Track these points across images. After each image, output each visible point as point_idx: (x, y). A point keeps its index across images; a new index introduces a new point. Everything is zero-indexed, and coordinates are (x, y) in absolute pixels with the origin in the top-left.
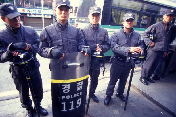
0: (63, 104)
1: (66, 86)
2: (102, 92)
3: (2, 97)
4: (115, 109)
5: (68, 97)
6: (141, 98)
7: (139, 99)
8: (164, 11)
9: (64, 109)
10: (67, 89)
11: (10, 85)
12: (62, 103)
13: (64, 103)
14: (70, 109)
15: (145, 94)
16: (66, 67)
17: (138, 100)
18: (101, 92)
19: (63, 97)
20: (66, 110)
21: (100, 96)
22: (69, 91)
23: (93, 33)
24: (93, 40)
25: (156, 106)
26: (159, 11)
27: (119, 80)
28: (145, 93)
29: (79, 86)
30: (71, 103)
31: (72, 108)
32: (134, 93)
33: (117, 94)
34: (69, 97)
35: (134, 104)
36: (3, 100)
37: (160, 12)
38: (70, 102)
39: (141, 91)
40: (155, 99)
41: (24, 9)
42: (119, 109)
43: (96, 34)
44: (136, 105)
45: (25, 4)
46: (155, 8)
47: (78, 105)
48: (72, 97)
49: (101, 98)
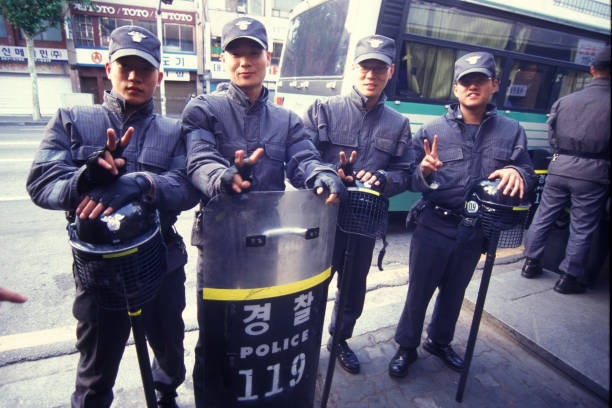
0: (244, 376)
1: (256, 309)
2: (374, 334)
3: (26, 350)
4: (423, 397)
5: (262, 351)
6: (517, 359)
7: (509, 361)
8: (590, 51)
9: (249, 394)
10: (261, 320)
11: (52, 309)
12: (241, 372)
13: (248, 374)
14: (268, 394)
15: (529, 345)
16: (260, 241)
17: (506, 365)
18: (370, 335)
19: (245, 352)
20: (256, 397)
21: (368, 349)
22: (266, 327)
23: (358, 123)
24: (356, 145)
25: (572, 387)
26: (572, 49)
27: (437, 291)
28: (530, 341)
29: (301, 308)
30: (272, 371)
31: (276, 390)
32: (491, 341)
33: (428, 344)
34: (266, 347)
35: (490, 378)
36: (30, 360)
37: (575, 52)
38: (270, 368)
39: (513, 332)
40: (569, 364)
41: (98, 51)
42: (436, 397)
43: (366, 128)
44: (498, 382)
45: (100, 34)
46: (558, 40)
47: (296, 377)
48: (275, 349)
49: (372, 356)
